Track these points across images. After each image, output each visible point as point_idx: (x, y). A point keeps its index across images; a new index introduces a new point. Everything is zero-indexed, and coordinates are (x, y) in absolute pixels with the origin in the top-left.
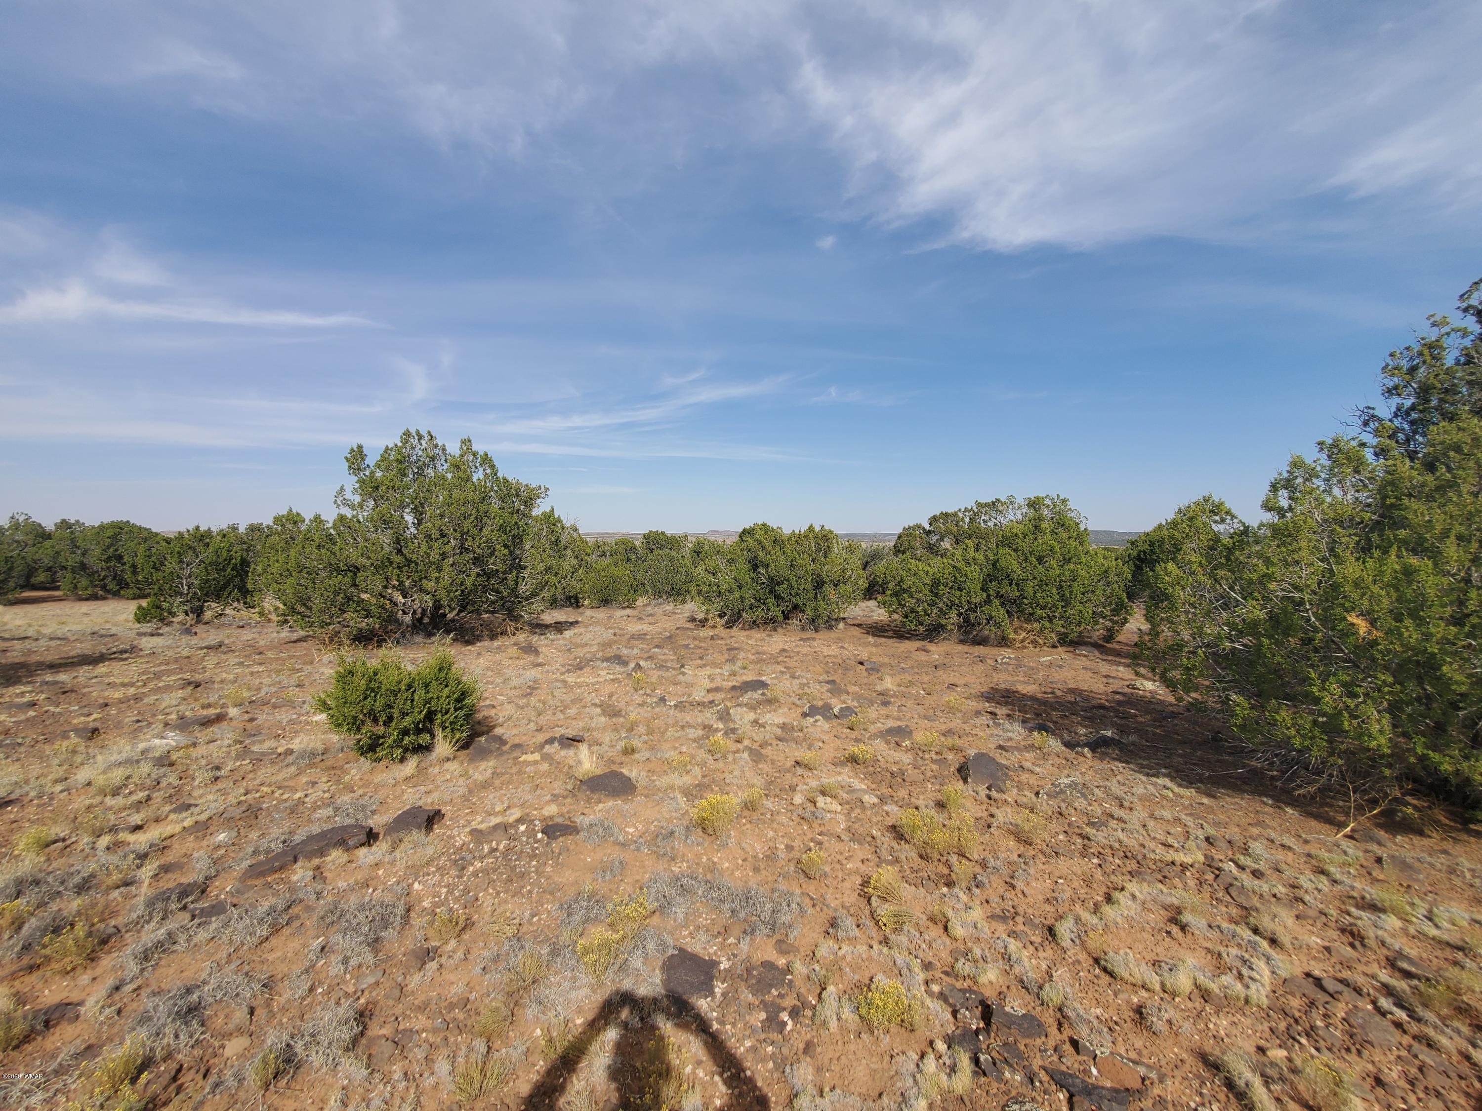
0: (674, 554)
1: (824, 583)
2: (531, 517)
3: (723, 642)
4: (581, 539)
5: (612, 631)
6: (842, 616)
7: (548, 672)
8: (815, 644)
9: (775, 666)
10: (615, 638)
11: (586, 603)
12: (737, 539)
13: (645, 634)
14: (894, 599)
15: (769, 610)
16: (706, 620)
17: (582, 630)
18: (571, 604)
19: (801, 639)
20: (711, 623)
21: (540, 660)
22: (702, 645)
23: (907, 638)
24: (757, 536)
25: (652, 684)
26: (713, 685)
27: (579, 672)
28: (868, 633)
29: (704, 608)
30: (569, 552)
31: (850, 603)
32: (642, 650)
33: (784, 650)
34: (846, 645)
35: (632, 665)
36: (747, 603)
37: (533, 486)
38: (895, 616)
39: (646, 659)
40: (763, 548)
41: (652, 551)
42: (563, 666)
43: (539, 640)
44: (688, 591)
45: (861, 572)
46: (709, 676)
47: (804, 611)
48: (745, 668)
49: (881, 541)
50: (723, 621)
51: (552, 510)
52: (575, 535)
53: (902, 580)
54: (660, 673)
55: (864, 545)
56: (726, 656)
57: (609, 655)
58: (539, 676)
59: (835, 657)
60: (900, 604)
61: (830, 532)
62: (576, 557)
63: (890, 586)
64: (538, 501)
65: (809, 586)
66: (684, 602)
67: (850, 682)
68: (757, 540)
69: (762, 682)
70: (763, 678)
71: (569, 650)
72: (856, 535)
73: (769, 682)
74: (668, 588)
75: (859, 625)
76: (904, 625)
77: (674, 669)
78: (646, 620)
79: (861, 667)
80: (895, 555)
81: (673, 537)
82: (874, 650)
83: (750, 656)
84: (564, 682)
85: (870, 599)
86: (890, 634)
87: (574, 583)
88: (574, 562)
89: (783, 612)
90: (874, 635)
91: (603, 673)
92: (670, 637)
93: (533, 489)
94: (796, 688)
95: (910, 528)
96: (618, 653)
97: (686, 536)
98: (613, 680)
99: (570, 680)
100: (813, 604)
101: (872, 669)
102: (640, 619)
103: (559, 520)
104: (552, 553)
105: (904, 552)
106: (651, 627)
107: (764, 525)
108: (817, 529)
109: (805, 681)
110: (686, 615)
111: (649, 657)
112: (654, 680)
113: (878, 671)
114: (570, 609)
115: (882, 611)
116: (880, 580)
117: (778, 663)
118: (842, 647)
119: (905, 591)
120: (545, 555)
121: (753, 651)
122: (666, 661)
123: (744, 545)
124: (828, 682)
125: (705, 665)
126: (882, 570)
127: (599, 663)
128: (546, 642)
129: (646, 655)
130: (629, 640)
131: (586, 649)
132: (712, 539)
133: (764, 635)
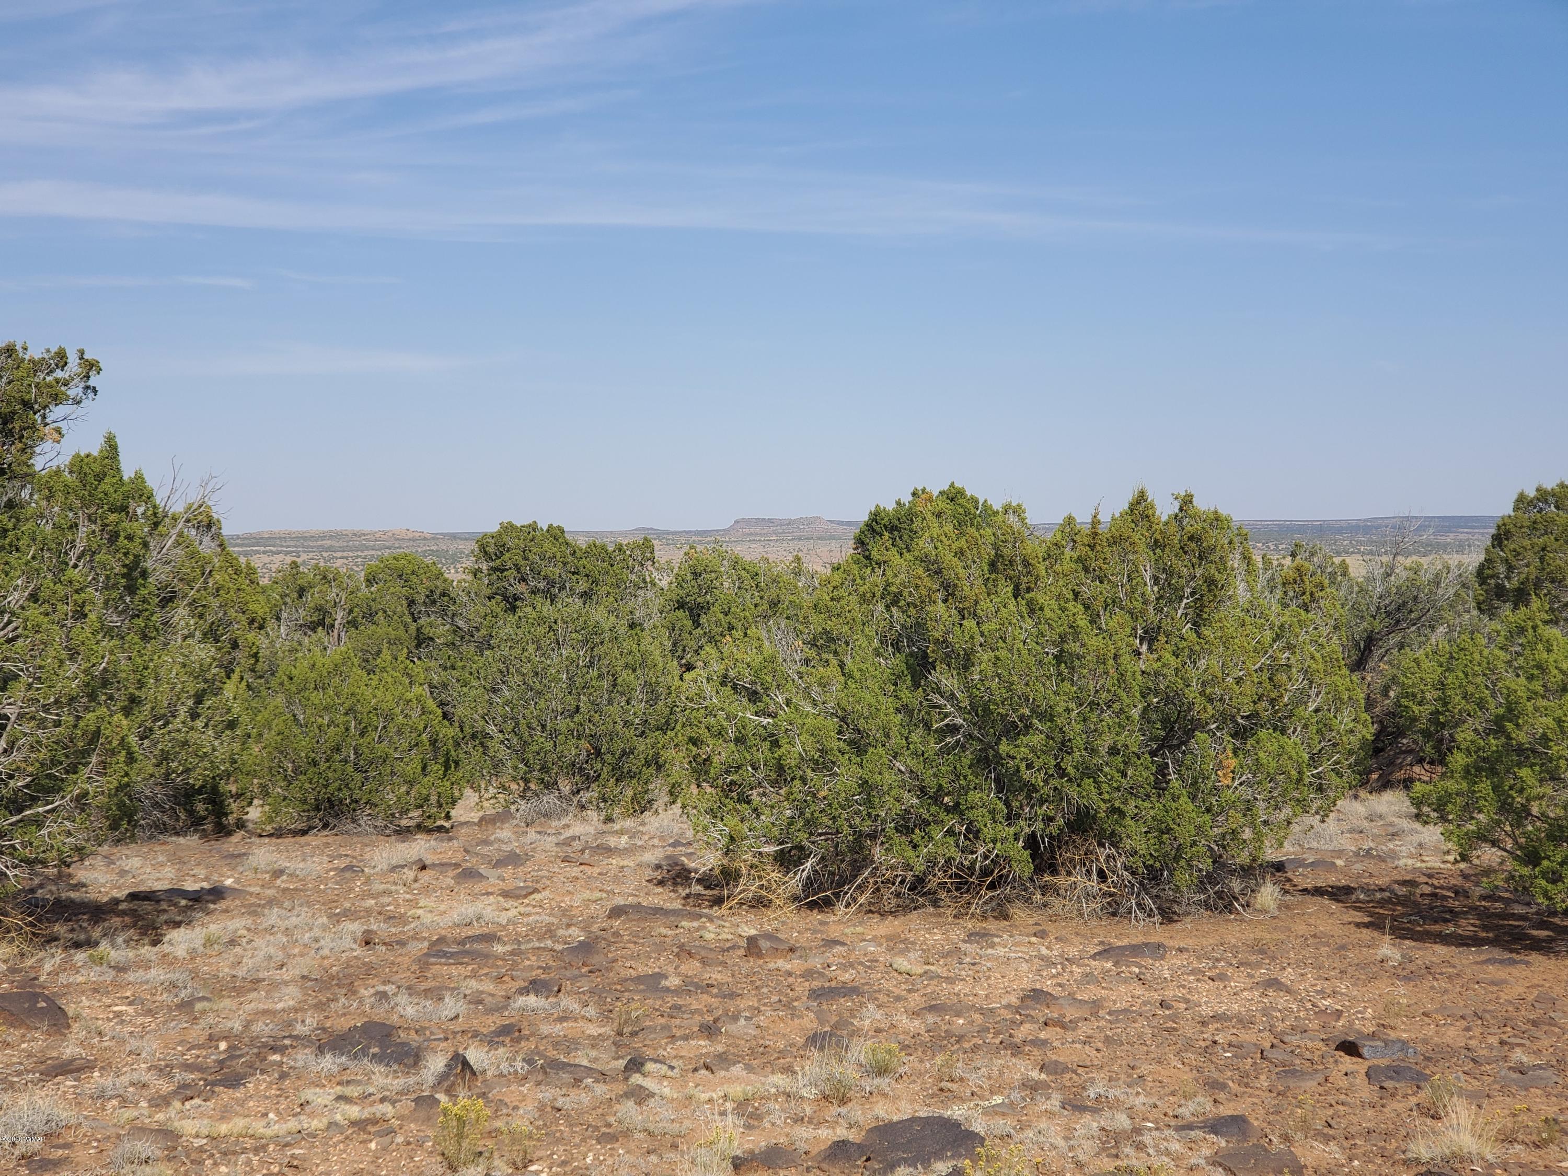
0: (598, 614)
1: (1193, 727)
2: (29, 476)
3: (794, 964)
4: (230, 562)
5: (356, 927)
6: (1270, 854)
7: (101, 1096)
8: (1163, 968)
9: (1004, 1059)
10: (368, 956)
11: (254, 813)
12: (845, 551)
13: (489, 938)
14: (1484, 787)
15: (973, 833)
16: (729, 876)
17: (237, 924)
18: (196, 822)
19: (1106, 952)
20: (747, 888)
21: (70, 1050)
22: (715, 975)
23: (1538, 946)
24: (923, 545)
25: (515, 1137)
26: (758, 1141)
27: (226, 1095)
28: (1376, 925)
29: (718, 831)
30: (181, 614)
31: (1303, 805)
32: (477, 1000)
33: (1036, 996)
34: (1288, 976)
35: (436, 1063)
36: (889, 808)
37: (35, 352)
38: (1488, 855)
39: (493, 1040)
40: (950, 590)
41: (512, 603)
42: (164, 1070)
43: (67, 966)
44: (656, 764)
45: (1344, 679)
46: (742, 1105)
47: (1114, 840)
48: (881, 1070)
49: (1429, 548)
50: (795, 882)
51: (111, 448)
52: (207, 547)
53: (1512, 712)
54: (547, 1094)
55: (1357, 568)
56: (809, 1022)
57: (342, 1024)
58: (65, 1114)
59: (1245, 1022)
60: (1505, 807)
61: (1217, 520)
62: (212, 635)
63: (1464, 735)
64: (56, 412)
65: (1134, 740)
66: (642, 805)
67: (1305, 1125)
68: (924, 560)
69: (951, 1126)
70: (956, 1112)
71: (186, 1006)
72: (1322, 529)
73: (978, 1127)
74: (576, 750)
75: (1339, 894)
76: (1523, 890)
77: (603, 1076)
78: (494, 878)
79: (1348, 1062)
80: (1486, 608)
81: (596, 551)
82: (1402, 993)
83: (903, 1021)
84: (168, 1135)
85: (1385, 784)
86: (1467, 926)
87: (205, 738)
88: (204, 652)
89: (1032, 842)
90: (1401, 932)
91: (321, 1097)
92: (586, 948)
93: (37, 366)
94: (1086, 1150)
95: (1543, 496)
96: (380, 1014)
97: (646, 545)
98: (359, 1125)
99: (188, 1127)
100: (1152, 809)
101: (1396, 1072)
102: (469, 875)
103: (140, 491)
104: (114, 620)
105: (1520, 597)
106: (514, 909)
107: (954, 496)
108: (1165, 509)
109: (1122, 1121)
110: (650, 857)
111: (505, 1030)
112: (521, 1122)
113: (1419, 1080)
114: (191, 841)
115: (1432, 834)
116: (1422, 712)
117: (1016, 1049)
118: (1273, 983)
119: (1524, 754)
120: (83, 632)
121: (916, 1001)
122: (570, 1044)
123: (876, 579)
124: (1216, 1126)
125: (724, 1060)
126: (1431, 670)
127: (303, 1057)
128: (93, 975)
129: (492, 1023)
130: (423, 963)
131: (255, 1002)
132: (750, 553)
133: (957, 934)
